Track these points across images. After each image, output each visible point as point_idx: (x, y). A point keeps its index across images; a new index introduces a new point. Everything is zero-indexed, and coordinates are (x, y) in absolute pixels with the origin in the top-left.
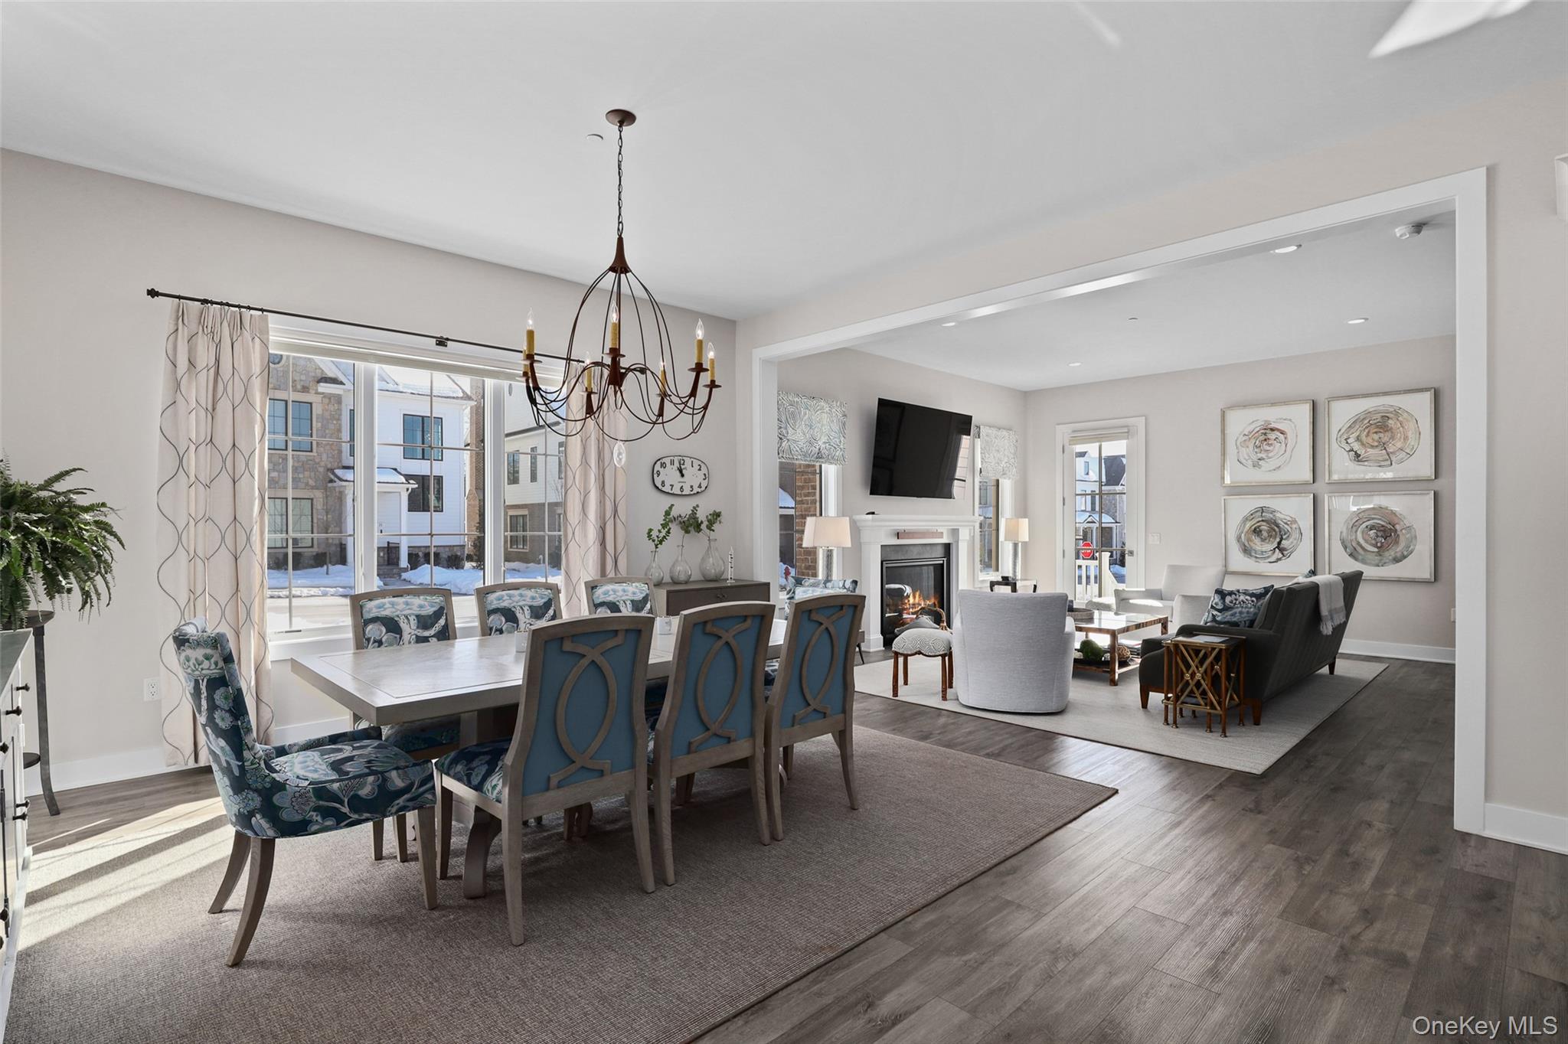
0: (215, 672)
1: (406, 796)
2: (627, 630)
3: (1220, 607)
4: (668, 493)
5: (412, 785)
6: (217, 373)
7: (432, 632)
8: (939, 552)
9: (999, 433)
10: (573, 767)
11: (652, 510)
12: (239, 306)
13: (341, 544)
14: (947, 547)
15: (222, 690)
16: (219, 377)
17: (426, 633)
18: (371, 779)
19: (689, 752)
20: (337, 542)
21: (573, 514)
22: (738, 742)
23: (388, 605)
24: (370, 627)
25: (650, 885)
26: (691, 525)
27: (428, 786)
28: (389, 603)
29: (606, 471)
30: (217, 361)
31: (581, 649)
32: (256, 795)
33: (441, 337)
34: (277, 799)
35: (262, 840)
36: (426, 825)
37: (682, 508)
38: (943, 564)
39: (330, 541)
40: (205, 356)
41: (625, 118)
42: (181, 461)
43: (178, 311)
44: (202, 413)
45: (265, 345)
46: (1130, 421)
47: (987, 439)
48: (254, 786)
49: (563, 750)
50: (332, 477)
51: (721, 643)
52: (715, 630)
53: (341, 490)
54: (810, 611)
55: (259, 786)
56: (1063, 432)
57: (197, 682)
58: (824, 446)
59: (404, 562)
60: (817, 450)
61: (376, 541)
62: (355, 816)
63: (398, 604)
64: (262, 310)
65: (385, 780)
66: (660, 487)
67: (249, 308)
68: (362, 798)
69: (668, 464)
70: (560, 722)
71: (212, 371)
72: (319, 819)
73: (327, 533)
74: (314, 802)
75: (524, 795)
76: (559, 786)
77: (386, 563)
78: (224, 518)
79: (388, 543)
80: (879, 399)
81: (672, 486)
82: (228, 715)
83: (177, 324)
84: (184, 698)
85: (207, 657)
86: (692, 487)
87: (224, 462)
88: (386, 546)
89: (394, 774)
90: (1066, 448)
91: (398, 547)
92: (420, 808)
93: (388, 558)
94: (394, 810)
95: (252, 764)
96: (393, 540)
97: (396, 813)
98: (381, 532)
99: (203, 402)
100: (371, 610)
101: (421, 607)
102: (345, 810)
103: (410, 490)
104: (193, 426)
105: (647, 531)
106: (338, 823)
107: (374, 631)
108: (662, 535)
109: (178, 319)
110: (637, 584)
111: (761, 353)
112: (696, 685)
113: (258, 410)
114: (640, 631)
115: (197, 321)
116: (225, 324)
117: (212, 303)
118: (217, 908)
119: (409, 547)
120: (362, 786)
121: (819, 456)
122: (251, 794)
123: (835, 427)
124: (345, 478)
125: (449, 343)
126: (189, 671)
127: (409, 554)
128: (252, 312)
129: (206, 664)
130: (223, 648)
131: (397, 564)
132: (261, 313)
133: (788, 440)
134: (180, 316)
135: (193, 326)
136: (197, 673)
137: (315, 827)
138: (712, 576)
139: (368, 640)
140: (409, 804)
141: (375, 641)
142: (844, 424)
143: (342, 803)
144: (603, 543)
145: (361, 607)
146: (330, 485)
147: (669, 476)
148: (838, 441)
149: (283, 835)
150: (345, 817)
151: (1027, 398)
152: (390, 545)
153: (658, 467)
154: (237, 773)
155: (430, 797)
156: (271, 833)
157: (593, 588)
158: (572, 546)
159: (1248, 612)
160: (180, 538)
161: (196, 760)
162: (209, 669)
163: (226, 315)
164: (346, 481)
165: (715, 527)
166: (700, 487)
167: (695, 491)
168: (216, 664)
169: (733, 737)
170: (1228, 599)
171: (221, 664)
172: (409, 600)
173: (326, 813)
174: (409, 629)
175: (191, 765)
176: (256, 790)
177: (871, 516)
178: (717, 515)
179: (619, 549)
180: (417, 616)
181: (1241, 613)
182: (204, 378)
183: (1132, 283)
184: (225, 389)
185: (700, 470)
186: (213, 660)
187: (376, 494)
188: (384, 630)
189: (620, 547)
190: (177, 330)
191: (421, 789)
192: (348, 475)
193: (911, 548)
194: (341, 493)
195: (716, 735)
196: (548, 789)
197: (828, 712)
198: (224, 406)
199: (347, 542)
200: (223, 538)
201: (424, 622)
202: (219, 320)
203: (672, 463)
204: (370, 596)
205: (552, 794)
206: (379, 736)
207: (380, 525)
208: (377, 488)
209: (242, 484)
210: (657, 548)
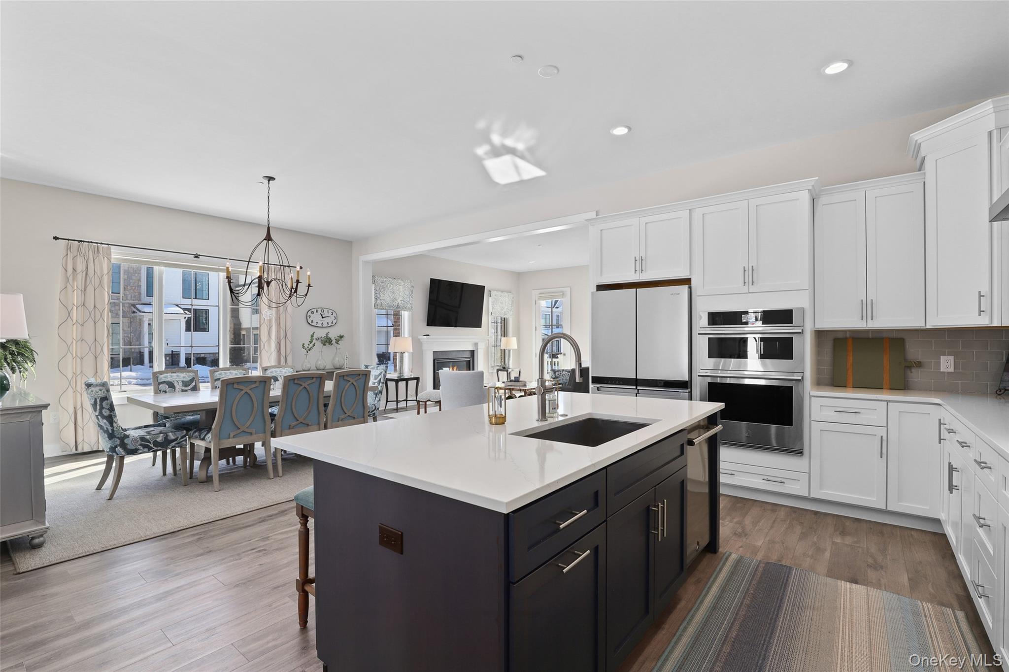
0: (103, 395)
1: (175, 442)
2: (260, 381)
3: (554, 377)
4: (315, 326)
5: (178, 438)
6: (87, 274)
7: (189, 388)
8: (468, 355)
9: (502, 294)
10: (239, 431)
11: (304, 334)
12: (97, 243)
13: (140, 352)
14: (472, 352)
15: (106, 401)
16: (88, 276)
17: (186, 388)
18: (162, 435)
19: (289, 429)
20: (138, 351)
21: (264, 337)
22: (312, 426)
23: (169, 377)
24: (161, 385)
25: (272, 476)
26: (327, 341)
27: (184, 439)
28: (170, 375)
29: (281, 316)
30: (87, 268)
31: (241, 387)
32: (118, 439)
33: (197, 254)
34: (126, 441)
35: (120, 456)
36: (183, 453)
37: (321, 333)
38: (470, 361)
39: (133, 350)
40: (81, 267)
41: (270, 179)
42: (69, 314)
43: (68, 246)
44: (80, 292)
45: (109, 260)
46: (564, 289)
47: (496, 297)
48: (117, 436)
49: (235, 424)
50: (135, 310)
51: (302, 387)
52: (299, 382)
53: (141, 318)
54: (344, 376)
55: (119, 436)
56: (535, 293)
57: (96, 399)
58: (401, 302)
59: (183, 363)
60: (397, 304)
61: (163, 351)
62: (155, 448)
63: (173, 376)
64: (108, 244)
65: (167, 436)
66: (311, 323)
67: (102, 244)
68: (159, 443)
69: (315, 312)
70: (234, 414)
71: (84, 273)
72: (142, 448)
73: (131, 346)
74: (140, 442)
75: (219, 439)
76: (234, 437)
77: (171, 364)
78: (90, 339)
79: (172, 351)
80: (431, 279)
81: (317, 323)
82: (107, 411)
83: (67, 252)
84: (70, 421)
85: (100, 390)
86: (328, 323)
87: (90, 314)
88: (171, 353)
89: (170, 434)
90: (537, 301)
91: (179, 354)
92: (181, 447)
93: (172, 361)
94: (170, 447)
95: (117, 428)
96: (175, 349)
97: (171, 448)
98: (168, 345)
99: (80, 288)
100: (161, 378)
101: (184, 377)
102: (152, 446)
103: (187, 318)
104: (75, 298)
105: (302, 344)
106: (149, 450)
107: (163, 387)
108: (310, 347)
109: (68, 250)
110: (288, 369)
111: (363, 258)
112: (292, 403)
113: (106, 290)
114: (266, 382)
115: (77, 251)
116: (90, 252)
117: (84, 242)
118: (99, 488)
119: (186, 354)
120: (159, 437)
121: (398, 307)
122: (116, 439)
123: (407, 293)
124: (143, 311)
125: (200, 257)
126: (93, 395)
127: (186, 358)
128: (103, 245)
129: (100, 392)
130: (106, 387)
131: (178, 364)
132: (107, 246)
133: (380, 300)
134: (69, 248)
135: (75, 253)
136: (96, 396)
137: (140, 452)
138: (338, 366)
139: (160, 391)
140: (176, 445)
141: (163, 391)
142: (412, 291)
143: (150, 443)
144: (279, 351)
145: (157, 377)
146: (133, 315)
147: (316, 318)
148: (408, 299)
149: (128, 454)
150: (152, 448)
151: (519, 276)
152: (174, 353)
153: (309, 313)
154: (111, 432)
155: (185, 443)
156: (123, 453)
157: (265, 370)
158: (263, 352)
159: (566, 379)
160: (69, 349)
161: (76, 450)
162: (101, 394)
163: (91, 247)
164: (144, 312)
165: (340, 342)
166: (332, 323)
167: (329, 325)
168: (104, 392)
169: (310, 424)
170: (557, 373)
171: (106, 392)
172: (179, 375)
173: (145, 446)
174: (179, 386)
175: (74, 452)
176: (118, 438)
177: (425, 337)
178: (341, 337)
179: (288, 353)
180: (182, 381)
181: (563, 379)
182: (80, 277)
183: (509, 239)
184: (91, 281)
185: (332, 315)
186: (102, 391)
187: (163, 320)
188: (167, 386)
189: (288, 352)
190: (67, 254)
191: (181, 440)
192: (146, 309)
193: (452, 353)
194: (140, 320)
195: (301, 423)
196: (229, 438)
197: (356, 417)
198: (90, 289)
199: (144, 350)
200: (90, 349)
201: (186, 384)
202: (87, 250)
203: (317, 311)
204: (161, 373)
205: (230, 440)
206: (165, 426)
207: (167, 340)
208: (165, 317)
209: (98, 325)
210: (307, 352)
